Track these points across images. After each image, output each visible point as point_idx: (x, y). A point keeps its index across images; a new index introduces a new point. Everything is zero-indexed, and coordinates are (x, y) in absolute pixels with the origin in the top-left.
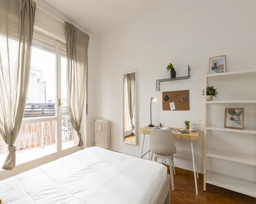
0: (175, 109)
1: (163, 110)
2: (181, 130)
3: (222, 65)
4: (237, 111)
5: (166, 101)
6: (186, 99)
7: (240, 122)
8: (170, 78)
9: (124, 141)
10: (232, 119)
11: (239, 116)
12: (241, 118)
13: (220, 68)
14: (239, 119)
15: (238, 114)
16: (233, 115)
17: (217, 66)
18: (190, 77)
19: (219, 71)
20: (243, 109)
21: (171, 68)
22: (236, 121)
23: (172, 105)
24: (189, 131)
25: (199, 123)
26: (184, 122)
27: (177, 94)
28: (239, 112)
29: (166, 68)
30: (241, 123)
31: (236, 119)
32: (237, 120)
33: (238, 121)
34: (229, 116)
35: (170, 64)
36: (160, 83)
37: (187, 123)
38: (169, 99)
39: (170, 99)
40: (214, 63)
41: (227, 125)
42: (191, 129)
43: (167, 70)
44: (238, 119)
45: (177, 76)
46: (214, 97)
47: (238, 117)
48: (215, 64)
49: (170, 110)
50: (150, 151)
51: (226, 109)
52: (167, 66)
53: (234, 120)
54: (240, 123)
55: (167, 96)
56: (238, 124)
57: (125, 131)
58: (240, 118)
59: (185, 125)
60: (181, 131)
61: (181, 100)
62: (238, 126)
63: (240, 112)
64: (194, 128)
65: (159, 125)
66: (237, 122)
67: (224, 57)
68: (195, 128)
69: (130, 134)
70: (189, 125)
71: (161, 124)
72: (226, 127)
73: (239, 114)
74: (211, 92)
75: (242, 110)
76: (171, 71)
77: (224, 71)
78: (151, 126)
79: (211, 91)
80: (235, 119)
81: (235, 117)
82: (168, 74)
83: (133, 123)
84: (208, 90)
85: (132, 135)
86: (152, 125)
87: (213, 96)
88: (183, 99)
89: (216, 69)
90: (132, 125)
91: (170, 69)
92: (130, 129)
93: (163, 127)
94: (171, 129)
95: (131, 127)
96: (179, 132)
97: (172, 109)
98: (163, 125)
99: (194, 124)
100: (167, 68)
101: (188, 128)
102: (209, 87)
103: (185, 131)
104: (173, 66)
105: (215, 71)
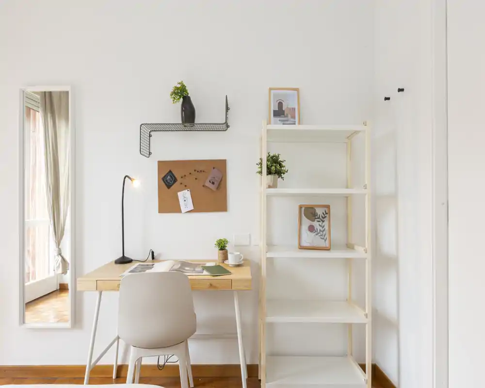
0: (192, 208)
1: (160, 211)
2: (208, 264)
3: (293, 108)
4: (320, 212)
5: (169, 186)
6: (219, 185)
7: (325, 234)
8: (181, 122)
9: (23, 320)
10: (311, 229)
11: (323, 221)
12: (326, 227)
13: (289, 116)
14: (323, 228)
15: (321, 217)
16: (314, 221)
17: (283, 109)
18: (228, 126)
19: (287, 121)
20: (328, 207)
21: (182, 93)
22: (318, 233)
23: (185, 197)
24: (228, 265)
25: (247, 243)
26: (216, 243)
27: (197, 170)
28: (323, 213)
29: (170, 93)
30: (327, 236)
31: (319, 228)
32: (320, 230)
33: (321, 233)
34: (306, 222)
35: (181, 83)
36: (150, 136)
37: (222, 246)
38: (175, 180)
39: (179, 180)
40: (278, 102)
41: (304, 244)
42: (231, 261)
43: (172, 99)
44: (321, 228)
45: (197, 120)
46: (280, 179)
47: (320, 223)
48: (280, 104)
49: (179, 211)
50: (118, 338)
51: (301, 207)
52: (171, 90)
53: (315, 232)
54: (324, 236)
55: (170, 171)
56: (322, 238)
57: (26, 284)
58: (324, 226)
59: (217, 249)
60: (209, 269)
61: (208, 184)
62: (322, 243)
63: (325, 213)
64: (239, 257)
65: (147, 255)
66: (319, 235)
67: (296, 92)
68: (241, 255)
69: (56, 287)
70: (226, 248)
71: (153, 253)
72: (302, 248)
73: (323, 218)
74: (276, 167)
75: (326, 209)
76: (183, 105)
77: (297, 123)
78: (124, 261)
79: (275, 165)
80: (317, 229)
81: (316, 224)
82: (173, 112)
83: (62, 254)
84: (269, 163)
85: (63, 288)
86: (128, 258)
87: (277, 176)
88: (213, 183)
89: (282, 117)
90: (60, 258)
91: (180, 97)
92: (52, 274)
93: (160, 261)
94: (184, 264)
95: (58, 267)
96: (205, 273)
97: (184, 209)
98: (160, 255)
99: (237, 247)
100: (172, 95)
101: (226, 258)
102: (269, 155)
103: (219, 266)
104: (188, 92)
105: (279, 120)
